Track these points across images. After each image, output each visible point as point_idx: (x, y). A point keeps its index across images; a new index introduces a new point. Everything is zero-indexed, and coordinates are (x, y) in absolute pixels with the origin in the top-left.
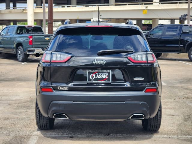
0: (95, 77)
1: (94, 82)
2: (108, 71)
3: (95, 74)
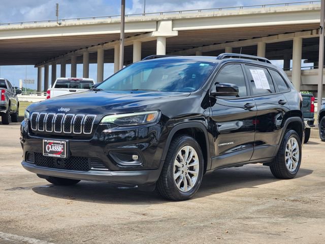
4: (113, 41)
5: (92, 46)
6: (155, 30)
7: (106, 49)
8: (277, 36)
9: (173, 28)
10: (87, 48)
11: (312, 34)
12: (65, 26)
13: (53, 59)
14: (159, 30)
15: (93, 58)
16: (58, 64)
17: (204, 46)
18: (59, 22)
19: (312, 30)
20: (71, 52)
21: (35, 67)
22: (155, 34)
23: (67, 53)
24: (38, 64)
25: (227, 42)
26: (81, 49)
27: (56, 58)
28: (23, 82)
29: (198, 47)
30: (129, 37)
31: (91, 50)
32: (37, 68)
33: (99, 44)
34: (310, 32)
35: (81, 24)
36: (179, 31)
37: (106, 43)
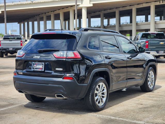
0: (36, 67)
1: (35, 70)
2: (43, 63)
3: (36, 65)
4: (59, 10)
5: (48, 12)
6: (81, 3)
7: (55, 14)
8: (142, 4)
9: (90, 2)
10: (45, 13)
11: (160, 3)
12: (35, 3)
13: (27, 19)
14: (83, 4)
15: (49, 18)
16: (30, 21)
17: (105, 10)
18: (32, 1)
19: (160, 1)
20: (37, 15)
21: (18, 23)
22: (81, 6)
23: (35, 16)
24: (19, 22)
25: (116, 8)
26: (42, 14)
27: (29, 19)
28: (11, 31)
29: (101, 11)
30: (67, 8)
31: (47, 14)
32: (19, 24)
33: (52, 11)
34: (159, 2)
35: (43, 2)
36: (93, 4)
37: (55, 11)
